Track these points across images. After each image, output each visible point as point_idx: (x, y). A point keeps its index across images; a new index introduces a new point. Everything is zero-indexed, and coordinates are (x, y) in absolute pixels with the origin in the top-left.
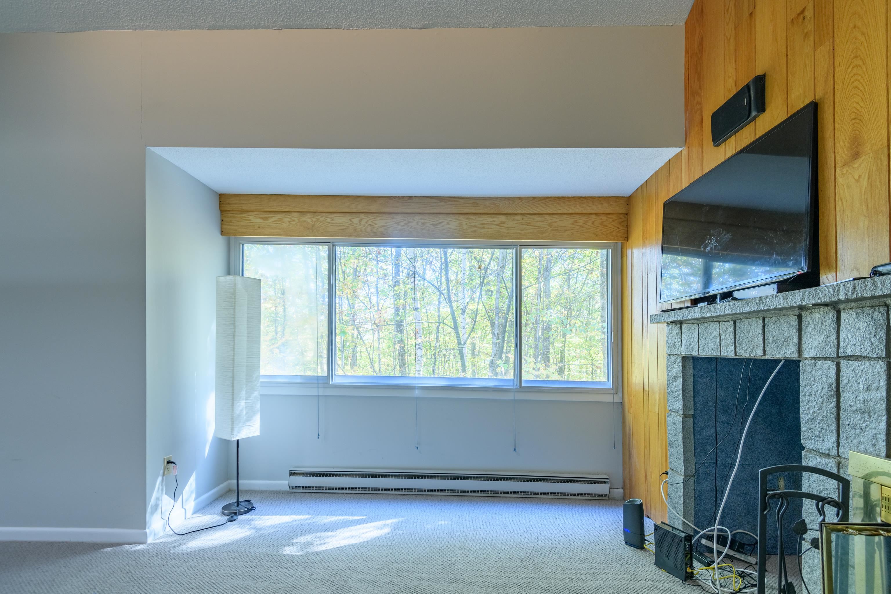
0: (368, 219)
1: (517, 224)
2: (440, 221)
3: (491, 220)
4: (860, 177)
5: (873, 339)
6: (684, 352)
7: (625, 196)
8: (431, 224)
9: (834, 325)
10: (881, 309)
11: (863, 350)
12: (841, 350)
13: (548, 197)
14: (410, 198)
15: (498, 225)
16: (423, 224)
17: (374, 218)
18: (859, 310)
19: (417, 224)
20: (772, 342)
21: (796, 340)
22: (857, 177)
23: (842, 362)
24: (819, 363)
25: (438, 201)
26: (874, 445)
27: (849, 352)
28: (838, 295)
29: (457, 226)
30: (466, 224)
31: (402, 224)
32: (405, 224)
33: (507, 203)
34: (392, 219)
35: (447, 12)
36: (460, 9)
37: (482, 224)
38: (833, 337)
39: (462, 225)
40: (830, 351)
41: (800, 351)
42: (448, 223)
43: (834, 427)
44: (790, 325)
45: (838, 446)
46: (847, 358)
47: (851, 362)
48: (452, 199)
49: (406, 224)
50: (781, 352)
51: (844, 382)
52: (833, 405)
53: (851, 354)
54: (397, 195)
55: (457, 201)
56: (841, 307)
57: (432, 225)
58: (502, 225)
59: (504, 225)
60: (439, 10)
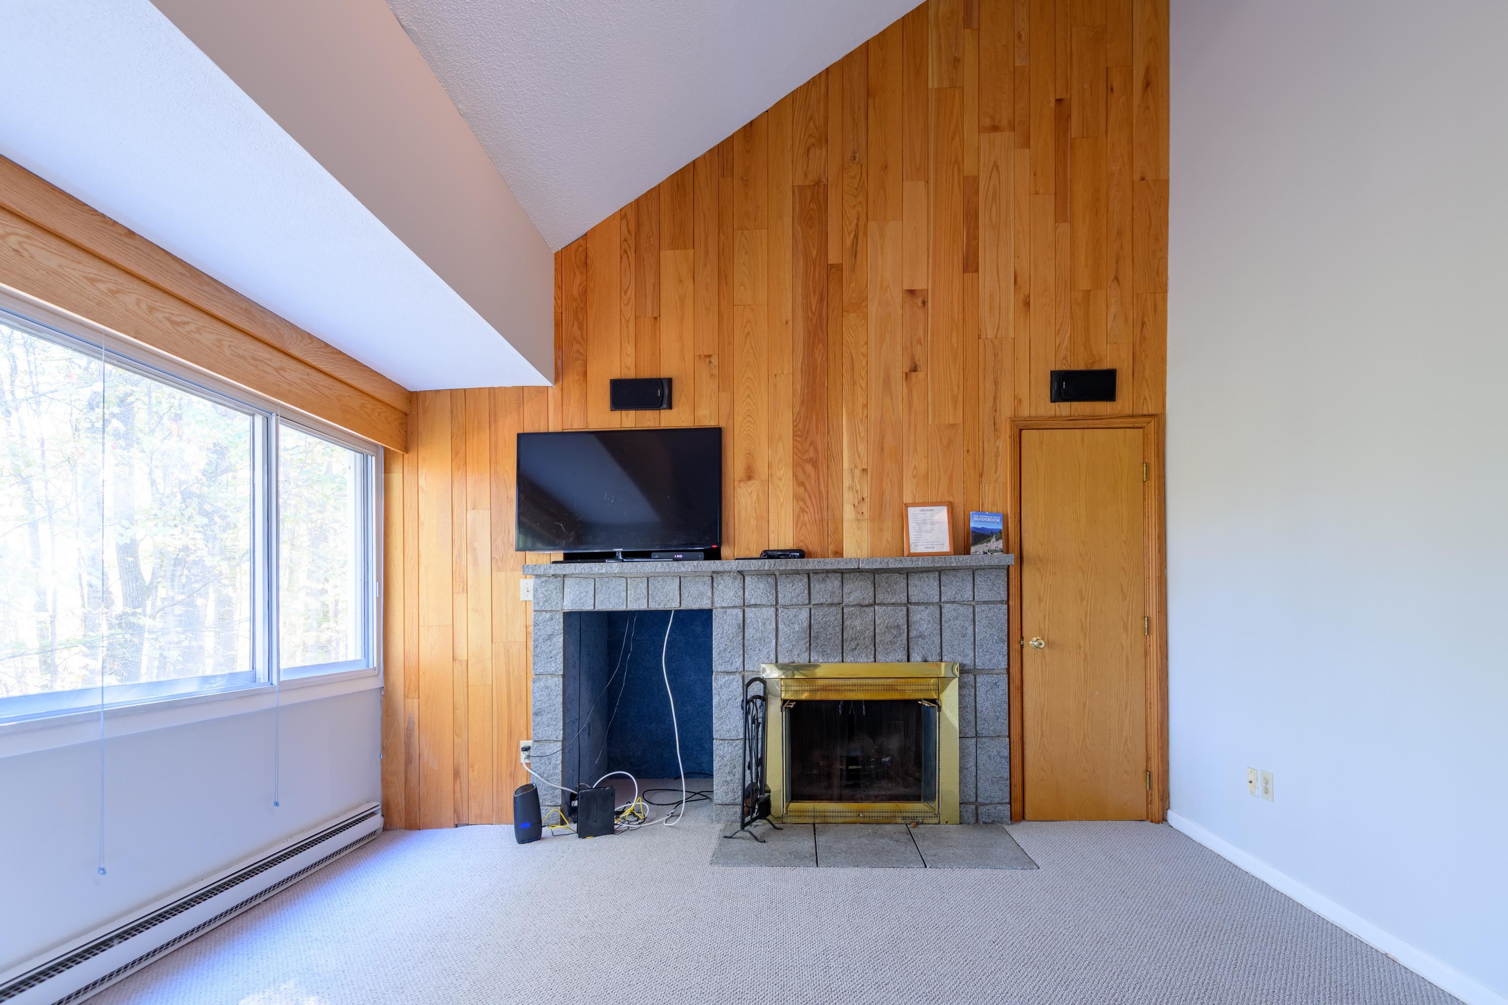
0: (9, 230)
1: (301, 379)
2: (186, 319)
3: (268, 356)
4: (751, 492)
5: (768, 594)
6: (568, 606)
7: (408, 389)
8: (165, 318)
9: (741, 585)
10: (772, 576)
11: (763, 601)
12: (747, 601)
13: (340, 353)
14: (131, 233)
15: (277, 370)
16: (151, 309)
17: (28, 237)
18: (759, 576)
19: (138, 302)
20: (688, 596)
21: (710, 594)
22: (749, 492)
23: (746, 609)
24: (729, 611)
25: (188, 274)
26: (768, 658)
27: (752, 602)
28: (764, 566)
29: (214, 345)
30: (230, 346)
31: (101, 286)
32: (110, 290)
33: (294, 335)
34: (79, 263)
35: (446, 50)
36: (458, 62)
37: (255, 359)
38: (741, 593)
39: (222, 345)
40: (739, 602)
41: (712, 603)
42: (198, 330)
43: (741, 652)
44: (705, 584)
45: (744, 665)
46: (750, 606)
47: (753, 609)
48: (213, 283)
49: (114, 293)
50: (696, 604)
51: (748, 621)
52: (741, 638)
53: (753, 603)
54: (101, 210)
55: (220, 291)
56: (745, 573)
57: (169, 319)
58: (282, 372)
59: (285, 374)
60: (442, 38)
